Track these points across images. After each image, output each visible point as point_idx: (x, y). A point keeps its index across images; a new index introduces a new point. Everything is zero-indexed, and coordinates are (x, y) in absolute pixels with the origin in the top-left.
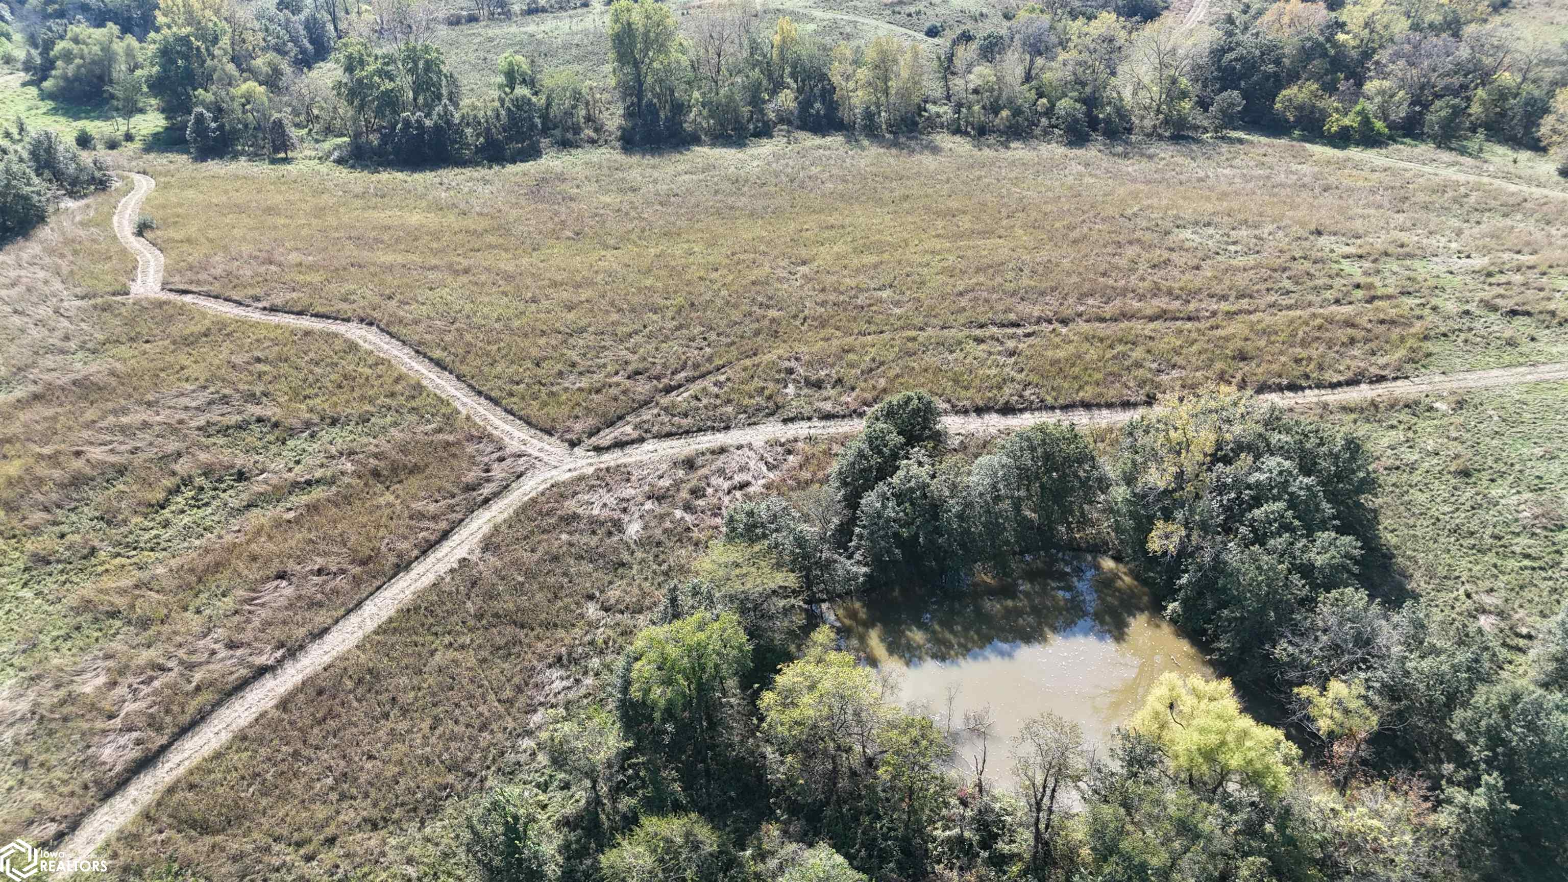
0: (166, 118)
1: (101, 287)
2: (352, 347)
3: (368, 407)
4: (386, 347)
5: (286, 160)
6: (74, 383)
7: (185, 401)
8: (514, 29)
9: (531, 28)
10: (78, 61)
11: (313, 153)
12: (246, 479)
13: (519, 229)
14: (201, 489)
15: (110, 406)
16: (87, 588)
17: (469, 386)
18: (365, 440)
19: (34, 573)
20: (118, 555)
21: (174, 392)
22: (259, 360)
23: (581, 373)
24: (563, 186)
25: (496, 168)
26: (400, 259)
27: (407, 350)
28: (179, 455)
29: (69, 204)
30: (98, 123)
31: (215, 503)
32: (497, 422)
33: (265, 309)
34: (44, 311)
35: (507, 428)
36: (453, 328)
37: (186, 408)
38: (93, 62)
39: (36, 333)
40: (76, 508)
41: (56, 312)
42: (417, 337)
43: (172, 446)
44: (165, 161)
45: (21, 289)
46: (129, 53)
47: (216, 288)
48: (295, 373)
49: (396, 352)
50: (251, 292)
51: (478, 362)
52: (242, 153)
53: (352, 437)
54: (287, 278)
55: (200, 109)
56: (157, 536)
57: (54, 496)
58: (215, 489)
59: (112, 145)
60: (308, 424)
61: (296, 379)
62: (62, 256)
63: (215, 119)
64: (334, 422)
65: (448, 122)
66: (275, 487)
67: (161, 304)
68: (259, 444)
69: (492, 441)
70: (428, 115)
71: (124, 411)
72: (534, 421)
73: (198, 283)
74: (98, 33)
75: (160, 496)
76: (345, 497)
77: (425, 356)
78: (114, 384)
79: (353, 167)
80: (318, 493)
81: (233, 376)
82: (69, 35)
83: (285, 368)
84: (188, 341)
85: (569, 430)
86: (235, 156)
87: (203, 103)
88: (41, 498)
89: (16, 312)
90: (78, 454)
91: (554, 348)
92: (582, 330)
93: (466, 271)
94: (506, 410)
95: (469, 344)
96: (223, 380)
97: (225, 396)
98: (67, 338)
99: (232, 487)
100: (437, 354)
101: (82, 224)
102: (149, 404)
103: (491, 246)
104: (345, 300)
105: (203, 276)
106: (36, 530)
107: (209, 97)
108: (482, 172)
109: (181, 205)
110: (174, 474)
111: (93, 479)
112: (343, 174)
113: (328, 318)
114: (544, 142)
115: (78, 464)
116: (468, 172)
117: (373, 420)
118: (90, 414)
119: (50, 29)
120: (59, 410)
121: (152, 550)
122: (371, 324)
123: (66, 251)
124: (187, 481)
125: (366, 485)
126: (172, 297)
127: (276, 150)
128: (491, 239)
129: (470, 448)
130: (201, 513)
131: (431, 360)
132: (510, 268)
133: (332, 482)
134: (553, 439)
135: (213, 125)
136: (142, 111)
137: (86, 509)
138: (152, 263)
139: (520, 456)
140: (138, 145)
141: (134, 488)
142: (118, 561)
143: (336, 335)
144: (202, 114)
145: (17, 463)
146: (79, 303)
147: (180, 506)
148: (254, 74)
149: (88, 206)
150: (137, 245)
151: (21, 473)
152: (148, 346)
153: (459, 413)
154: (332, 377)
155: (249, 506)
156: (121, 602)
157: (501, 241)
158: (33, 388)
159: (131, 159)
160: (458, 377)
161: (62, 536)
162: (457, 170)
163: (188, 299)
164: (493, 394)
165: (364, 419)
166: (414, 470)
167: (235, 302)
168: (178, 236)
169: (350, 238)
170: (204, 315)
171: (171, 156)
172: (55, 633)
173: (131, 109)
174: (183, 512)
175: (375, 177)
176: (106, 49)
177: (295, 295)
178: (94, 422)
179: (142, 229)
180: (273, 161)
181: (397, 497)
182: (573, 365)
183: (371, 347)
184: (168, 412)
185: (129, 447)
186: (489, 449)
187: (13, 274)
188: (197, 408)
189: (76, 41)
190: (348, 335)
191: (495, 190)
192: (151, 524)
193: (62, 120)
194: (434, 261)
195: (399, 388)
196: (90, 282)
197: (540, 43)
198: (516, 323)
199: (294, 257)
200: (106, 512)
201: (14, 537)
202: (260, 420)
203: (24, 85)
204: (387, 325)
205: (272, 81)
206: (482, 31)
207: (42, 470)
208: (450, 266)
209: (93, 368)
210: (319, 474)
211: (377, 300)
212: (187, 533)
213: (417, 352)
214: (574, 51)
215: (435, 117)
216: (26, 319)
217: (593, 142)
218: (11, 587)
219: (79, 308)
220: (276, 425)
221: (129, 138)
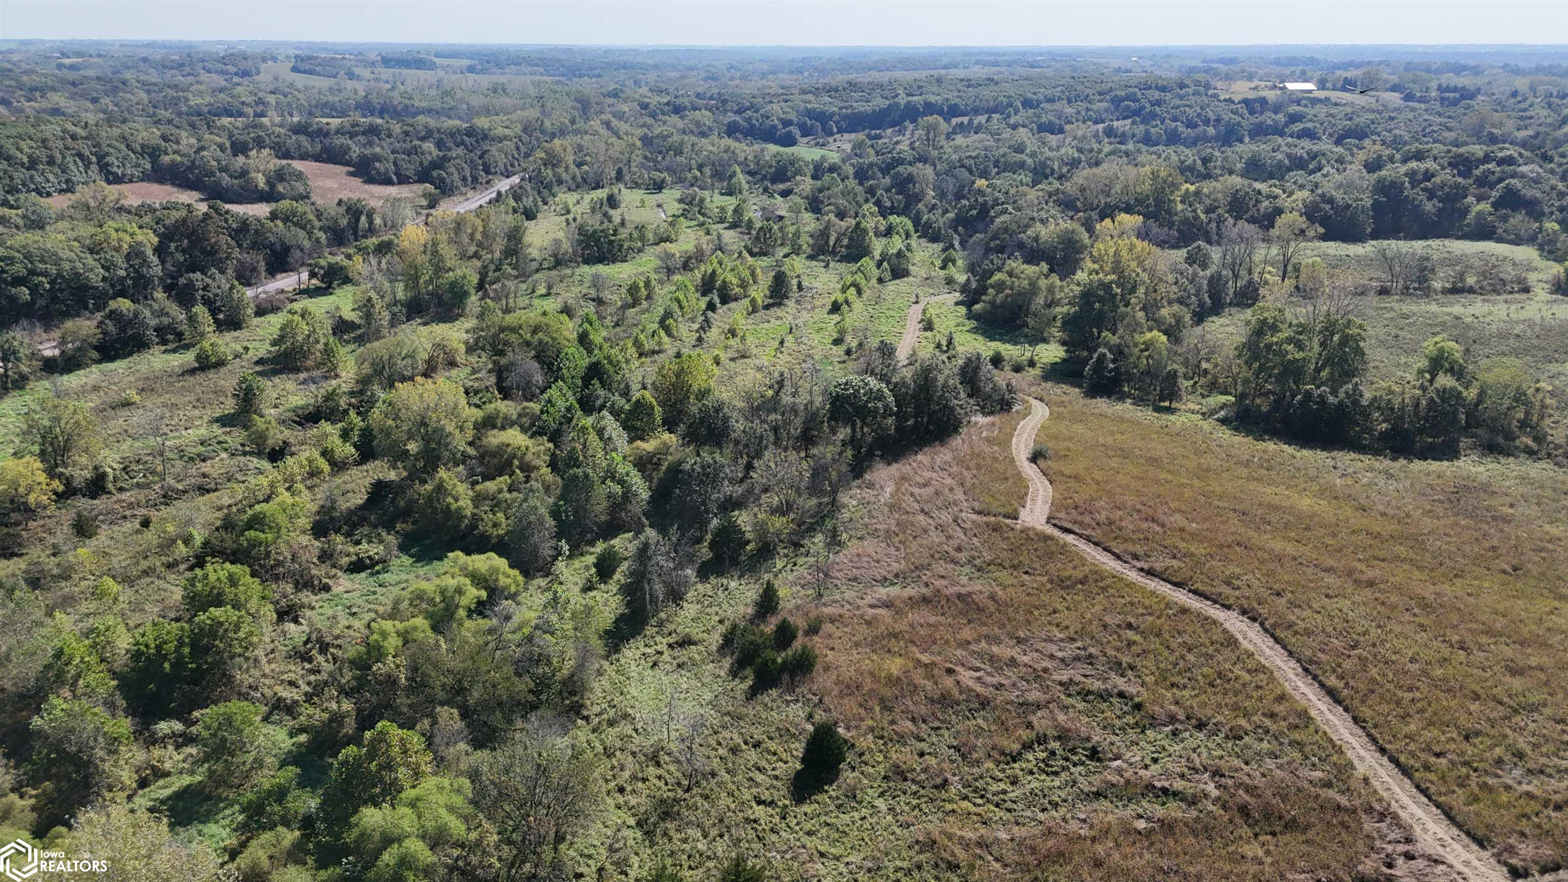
0: (1067, 351)
1: (995, 507)
2: (1231, 642)
3: (1243, 722)
4: (1268, 652)
5: (1170, 410)
6: (959, 596)
7: (1052, 648)
8: (1434, 308)
9: (1457, 309)
10: (1008, 291)
11: (1197, 407)
12: (1099, 760)
13: (1434, 544)
14: (1053, 753)
15: (985, 630)
16: (933, 825)
17: (1369, 735)
18: (1237, 762)
19: (891, 784)
20: (965, 798)
21: (1043, 635)
22: (1130, 626)
23: (1529, 771)
24: (1493, 502)
25: (1402, 462)
26: (1291, 549)
27: (1293, 663)
28: (1039, 707)
29: (980, 419)
30: (1008, 346)
31: (1064, 776)
32: (1406, 800)
33: (1142, 570)
34: (945, 517)
35: (1419, 813)
36: (1353, 653)
37: (1052, 657)
38: (1020, 294)
39: (935, 537)
40: (939, 728)
41: (955, 521)
42: (1308, 653)
43: (1035, 695)
44: (1059, 391)
45: (930, 490)
46: (1051, 289)
47: (1097, 534)
48: (1166, 653)
49: (1280, 663)
50: (1131, 548)
51: (1385, 709)
52: (1129, 396)
53: (1219, 752)
54: (1168, 542)
55: (1102, 350)
56: (1004, 792)
57: (923, 710)
58: (1067, 759)
59: (1018, 369)
60: (1173, 719)
61: (1166, 659)
62: (968, 469)
63: (1114, 361)
64: (1201, 726)
65: (1356, 403)
66: (1128, 782)
67: (1047, 538)
68: (1117, 723)
69: (1399, 826)
70: (1334, 392)
71: (997, 641)
72: (1459, 818)
73: (1081, 524)
74: (1030, 270)
75: (1016, 747)
76: (1206, 828)
77: (1315, 678)
78: (992, 609)
79: (1236, 429)
80: (1174, 810)
81: (1104, 637)
82: (1006, 268)
83: (1154, 643)
84: (1063, 584)
85: (1511, 849)
86: (1122, 397)
87: (1107, 345)
88: (912, 707)
89: (922, 511)
90: (950, 671)
91: (1492, 723)
92: (1533, 708)
93: (1371, 584)
94: (1418, 787)
95: (1373, 680)
96: (1093, 638)
97: (1091, 656)
98: (959, 549)
99: (1083, 764)
100: (1332, 681)
101: (987, 440)
102: (1019, 641)
103: (1397, 558)
104: (1228, 584)
105: (1087, 519)
106: (901, 739)
107: (1114, 340)
108: (1384, 463)
109: (1071, 439)
110: (1030, 726)
111: (958, 704)
112: (1225, 435)
113: (1207, 598)
114: (1465, 442)
115: (948, 682)
116: (1367, 460)
117: (1246, 738)
118: (966, 633)
119: (992, 262)
120: (941, 619)
121: (997, 806)
122: (1254, 619)
123: (972, 464)
124: (1042, 740)
125: (1231, 821)
126: (1057, 533)
127: (1162, 399)
128: (1401, 550)
129: (1369, 825)
130: (1049, 781)
131: (1322, 685)
132: (1429, 593)
133: (1192, 802)
134: (1486, 854)
135: (1111, 366)
136: (1045, 341)
137: (946, 734)
138: (1041, 492)
139: (1436, 862)
140: (1036, 372)
141: (993, 728)
142: (965, 804)
143: (1215, 622)
144: (1104, 355)
145: (899, 661)
146: (974, 517)
147: (1030, 766)
148: (1157, 323)
149: (993, 424)
150: (1030, 470)
151: (900, 674)
152: (1026, 577)
153: (1353, 768)
154: (1205, 670)
155: (1098, 795)
156: (962, 855)
157: (1412, 555)
158: (924, 590)
159: (1031, 384)
160: (1356, 720)
161: (922, 755)
162: (1353, 455)
163: (1070, 538)
164: (1402, 759)
165: (1235, 735)
166: (1291, 825)
167: (1113, 554)
168: (1068, 472)
169: (1235, 510)
170: (1083, 559)
171: (1065, 387)
172: (898, 863)
173: (1038, 338)
174: (1031, 773)
175: (1261, 445)
176: (1033, 284)
177: (1175, 563)
178: (969, 643)
179: (1035, 458)
180: (1158, 409)
181: (1268, 853)
182: (1520, 755)
183: (1251, 648)
184: (1036, 655)
185: (993, 681)
186: (1392, 836)
187: (927, 475)
188: (1062, 660)
189: (1010, 274)
190: (1227, 625)
191: (1401, 488)
192: (1001, 775)
193: (980, 338)
194: (1330, 562)
195: (1279, 709)
196: (988, 499)
197: (1468, 327)
198: (1438, 672)
199: (1178, 520)
200: (965, 744)
201: (882, 737)
202: (1121, 695)
203: (957, 304)
204: (1274, 626)
205: (1173, 332)
206: (1396, 306)
207: (918, 677)
208: (1350, 573)
209: (976, 586)
210: (1179, 785)
211: (1264, 593)
212: (1031, 799)
213: (1306, 670)
214: (1512, 342)
215: (1342, 395)
216: (930, 521)
217: (1530, 452)
218: (870, 791)
219: (974, 522)
220: (1138, 707)
221: (1032, 364)
